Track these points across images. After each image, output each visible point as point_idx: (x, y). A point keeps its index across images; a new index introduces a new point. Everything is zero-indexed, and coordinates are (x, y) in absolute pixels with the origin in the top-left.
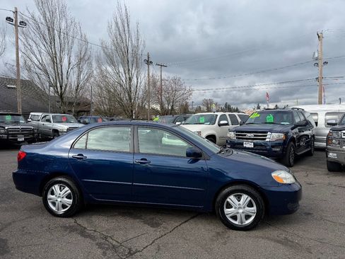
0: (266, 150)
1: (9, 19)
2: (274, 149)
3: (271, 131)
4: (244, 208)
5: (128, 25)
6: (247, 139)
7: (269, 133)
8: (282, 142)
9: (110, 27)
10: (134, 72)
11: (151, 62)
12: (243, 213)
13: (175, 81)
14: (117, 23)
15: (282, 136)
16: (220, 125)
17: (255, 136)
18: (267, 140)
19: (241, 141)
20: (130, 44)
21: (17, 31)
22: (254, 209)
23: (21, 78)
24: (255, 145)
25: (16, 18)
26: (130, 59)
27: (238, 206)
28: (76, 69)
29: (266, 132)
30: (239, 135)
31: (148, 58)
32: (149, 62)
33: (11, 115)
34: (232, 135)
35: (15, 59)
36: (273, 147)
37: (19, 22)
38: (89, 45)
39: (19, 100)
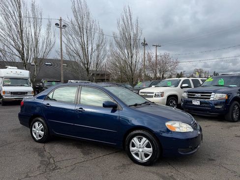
0: (210, 107)
1: (57, 24)
2: (216, 107)
3: (215, 92)
4: (143, 148)
5: (131, 20)
6: (196, 98)
7: (213, 94)
8: (224, 101)
9: (118, 23)
10: (134, 51)
11: (147, 44)
12: (142, 151)
13: (165, 56)
14: (123, 20)
15: (225, 96)
16: (182, 88)
17: (202, 96)
18: (211, 99)
19: (190, 99)
20: (132, 33)
21: (61, 31)
22: (151, 149)
23: (63, 59)
24: (201, 103)
25: (61, 23)
26: (132, 43)
27: (139, 146)
28: (96, 52)
29: (211, 93)
30: (190, 95)
31: (145, 41)
32: (145, 44)
33: (55, 81)
34: (185, 95)
35: (60, 48)
36: (216, 105)
37: (62, 25)
38: (104, 36)
39: (62, 72)
